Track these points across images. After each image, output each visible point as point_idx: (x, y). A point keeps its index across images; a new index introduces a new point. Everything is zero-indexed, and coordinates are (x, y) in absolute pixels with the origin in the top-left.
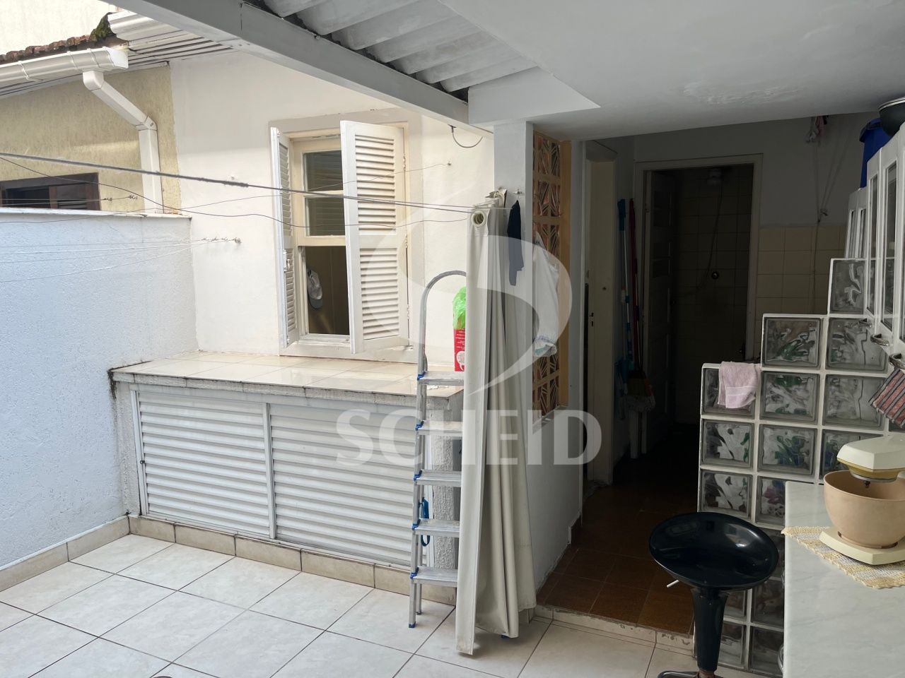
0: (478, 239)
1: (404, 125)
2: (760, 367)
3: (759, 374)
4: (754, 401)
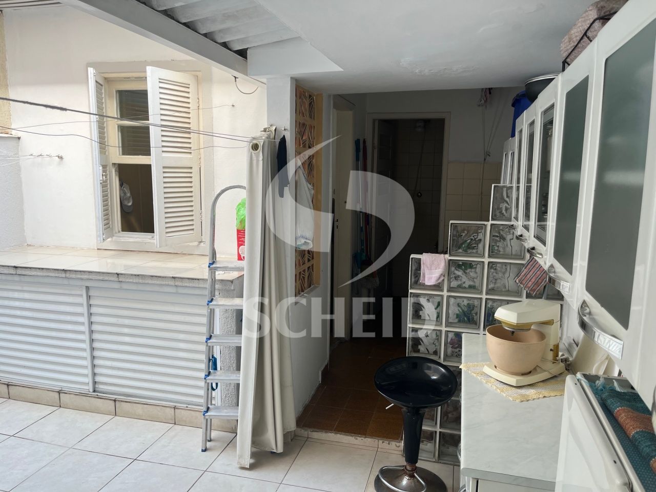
0: (255, 162)
1: (198, 73)
2: (447, 256)
3: (447, 261)
4: (443, 280)
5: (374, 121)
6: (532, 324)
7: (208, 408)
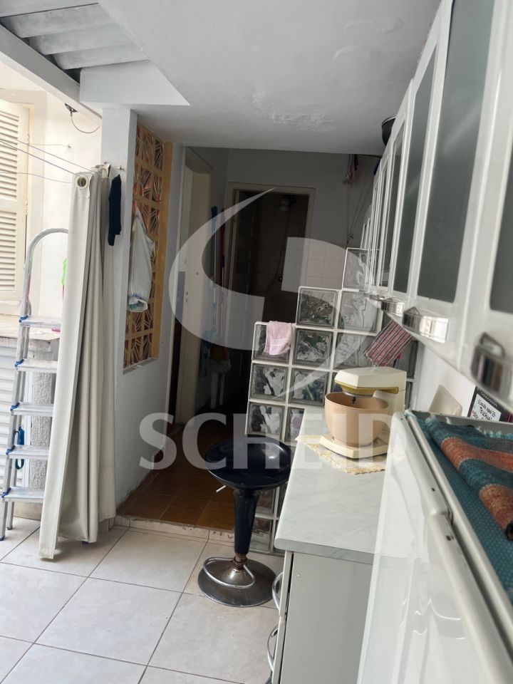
0: (80, 200)
1: (30, 106)
2: (295, 325)
3: (294, 330)
4: (289, 351)
5: (235, 191)
6: (373, 390)
7: (9, 490)
